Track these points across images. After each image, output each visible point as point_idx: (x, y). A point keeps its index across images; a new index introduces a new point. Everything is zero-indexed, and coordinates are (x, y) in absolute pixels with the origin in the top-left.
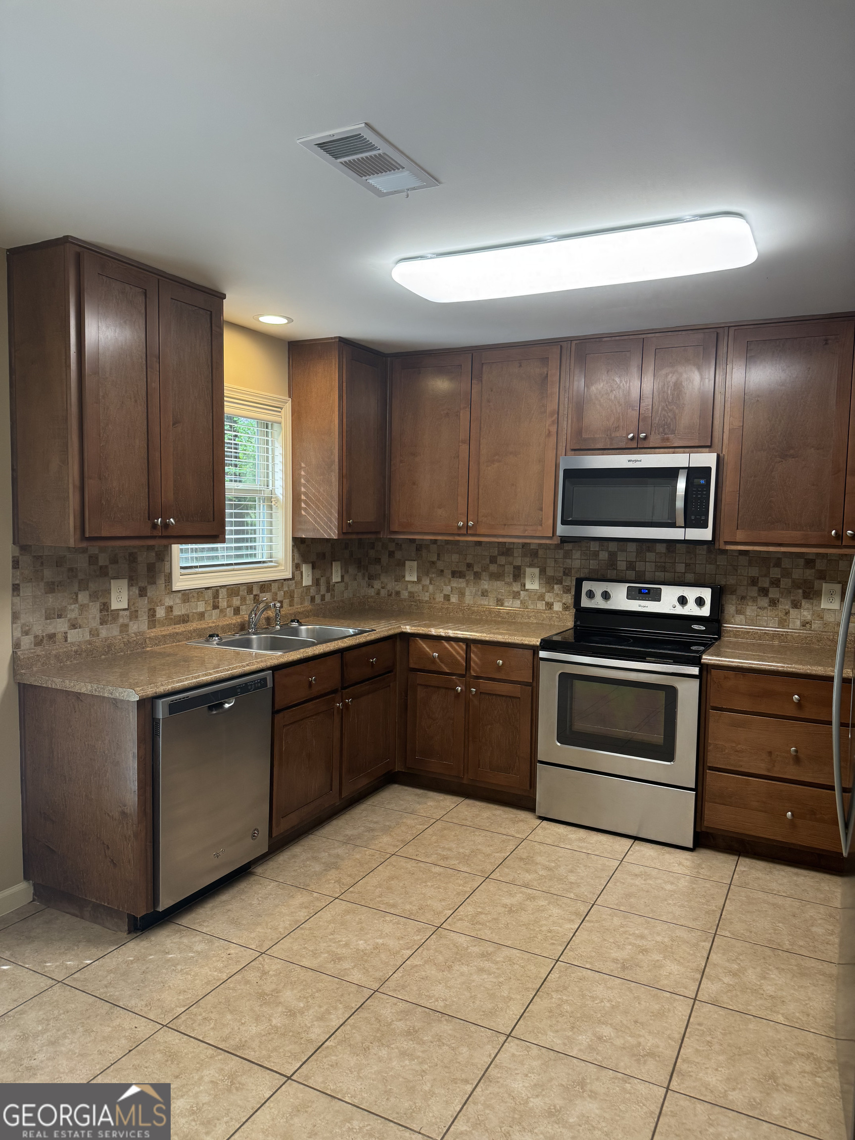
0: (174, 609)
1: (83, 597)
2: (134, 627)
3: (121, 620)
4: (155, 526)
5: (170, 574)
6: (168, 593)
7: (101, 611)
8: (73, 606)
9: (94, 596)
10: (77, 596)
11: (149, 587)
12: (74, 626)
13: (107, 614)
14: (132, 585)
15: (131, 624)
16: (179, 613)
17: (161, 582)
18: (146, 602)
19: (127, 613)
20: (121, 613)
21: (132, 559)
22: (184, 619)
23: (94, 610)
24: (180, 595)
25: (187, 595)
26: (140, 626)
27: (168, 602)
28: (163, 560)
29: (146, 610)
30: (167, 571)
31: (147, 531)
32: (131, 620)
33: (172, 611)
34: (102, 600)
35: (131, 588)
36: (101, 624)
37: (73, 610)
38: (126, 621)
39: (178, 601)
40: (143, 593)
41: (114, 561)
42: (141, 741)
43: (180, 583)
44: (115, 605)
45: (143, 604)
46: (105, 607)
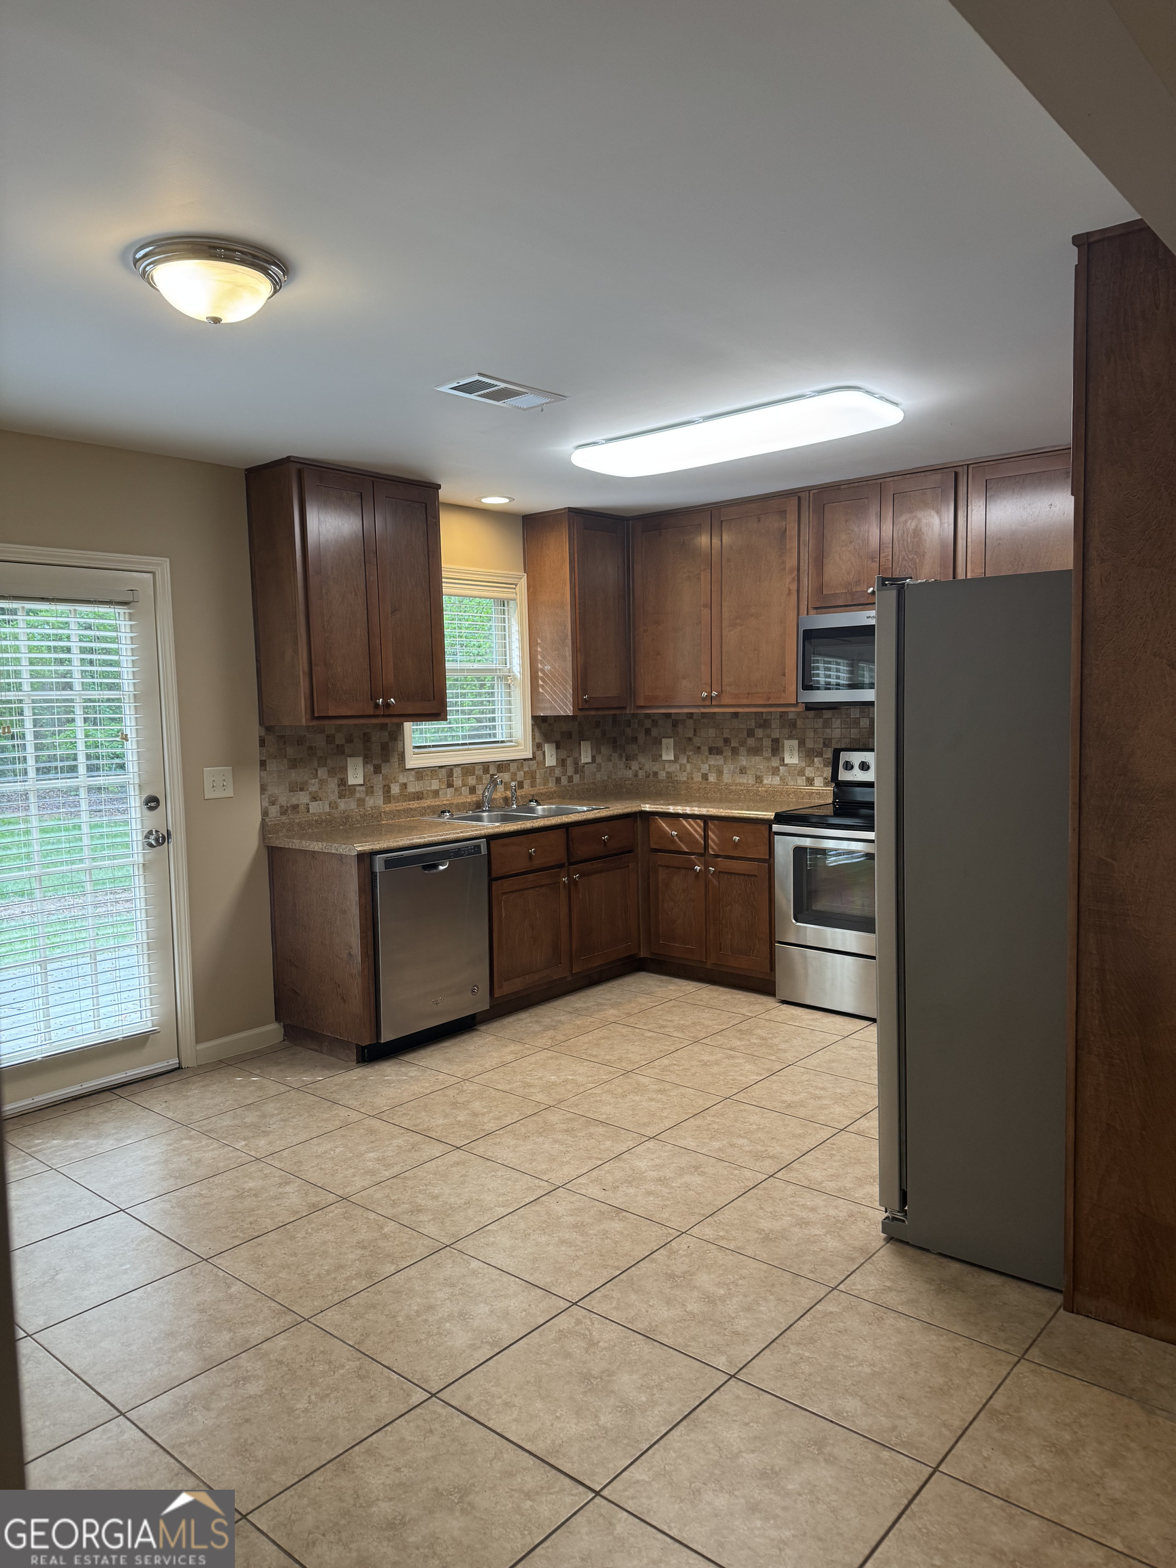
0: (408, 787)
1: (323, 773)
2: (369, 802)
3: (358, 795)
4: (377, 706)
5: (403, 753)
6: (402, 771)
7: (339, 786)
8: (313, 781)
9: (332, 772)
10: (317, 772)
11: (383, 765)
12: (314, 799)
13: (345, 789)
14: (367, 763)
15: (367, 798)
16: (414, 790)
17: (395, 759)
18: (381, 778)
19: (363, 788)
20: (358, 788)
21: (366, 738)
22: (419, 796)
23: (333, 784)
24: (413, 773)
25: (420, 773)
26: (375, 801)
27: (402, 779)
28: (396, 740)
29: (381, 786)
30: (400, 750)
31: (370, 711)
32: (367, 795)
33: (406, 788)
34: (339, 776)
35: (366, 765)
36: (340, 798)
37: (314, 784)
38: (363, 795)
39: (412, 779)
40: (377, 770)
41: (349, 740)
42: (361, 890)
43: (413, 761)
44: (351, 781)
45: (378, 781)
46: (343, 782)
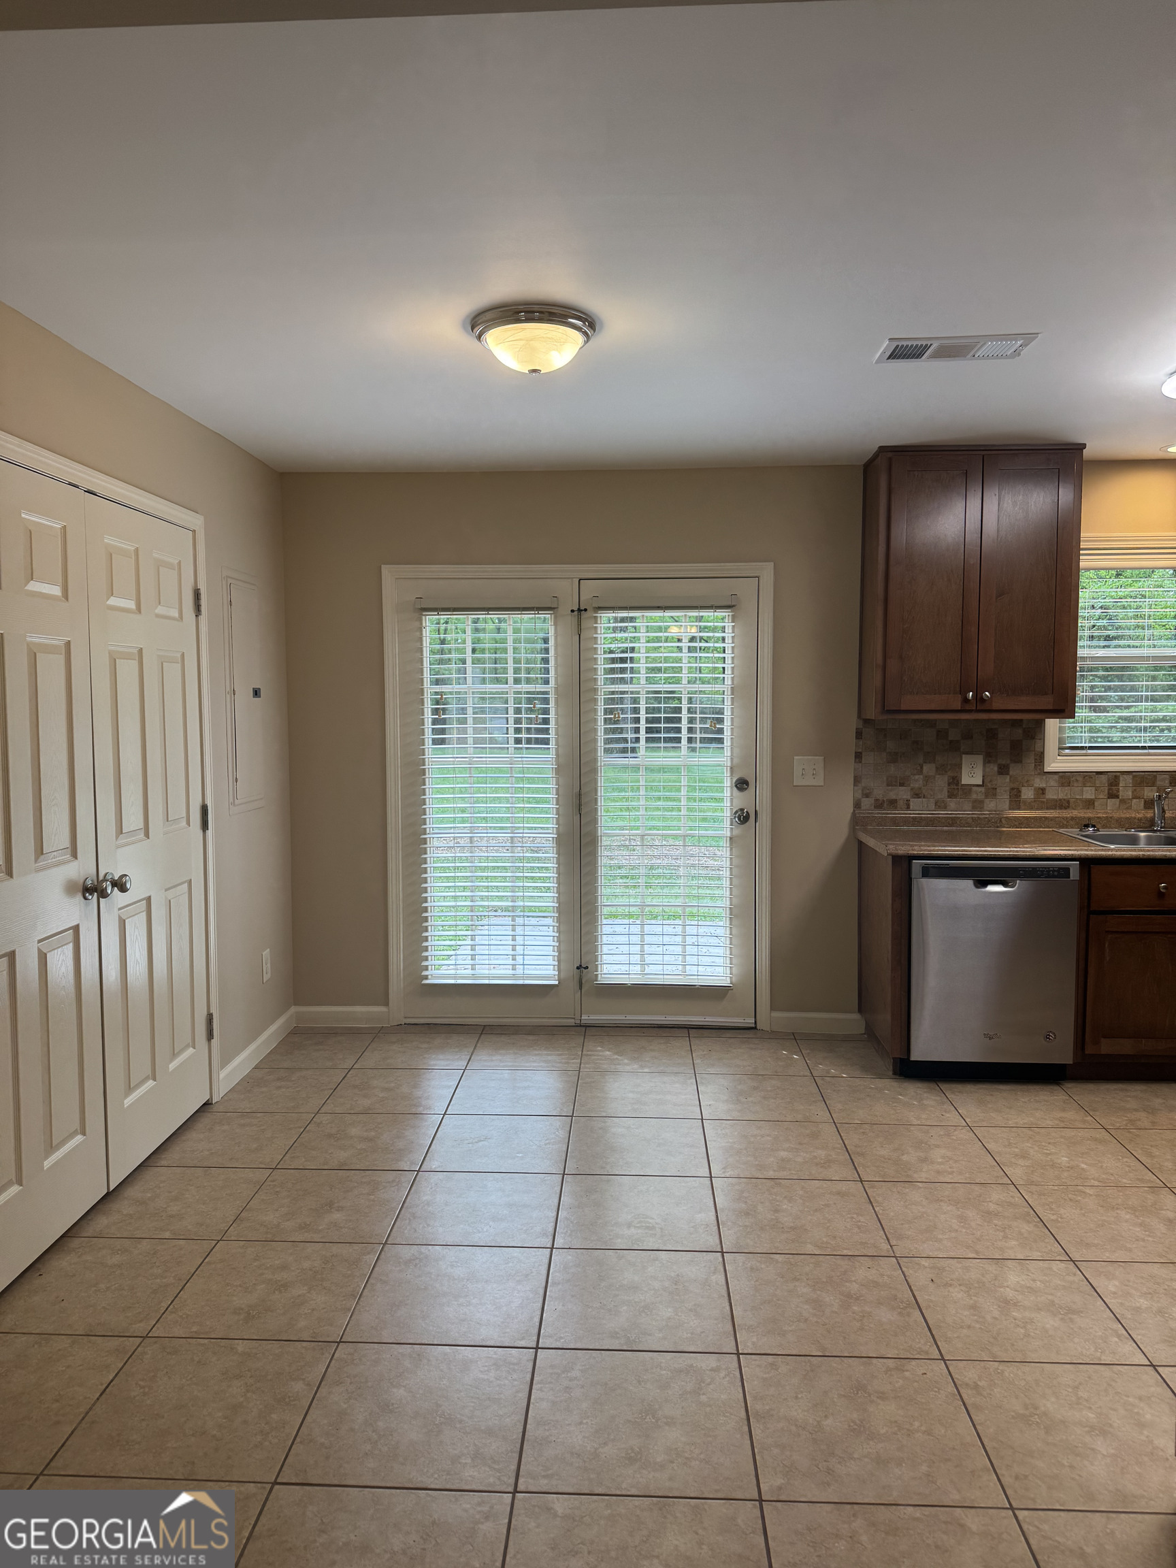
0: (1047, 791)
1: (929, 769)
2: (990, 805)
3: (974, 796)
4: (966, 700)
5: (1043, 753)
6: (1039, 774)
7: (949, 784)
8: (917, 777)
9: (941, 769)
10: (922, 768)
11: (1012, 765)
12: (917, 795)
13: (956, 788)
14: (989, 762)
15: (987, 801)
16: (1055, 797)
17: (1030, 761)
18: (1008, 780)
19: (983, 789)
20: (974, 788)
22: (1063, 805)
23: (941, 782)
24: (1056, 777)
25: (1066, 778)
26: (999, 805)
27: (1039, 783)
29: (1008, 788)
30: (1038, 749)
31: (957, 705)
32: (987, 796)
33: (1043, 794)
34: (950, 773)
35: (987, 765)
36: (949, 797)
37: (917, 780)
38: (981, 797)
39: (1053, 783)
40: (1003, 770)
42: (895, 895)
43: (1056, 763)
44: (966, 780)
45: (1004, 782)
46: (955, 781)
